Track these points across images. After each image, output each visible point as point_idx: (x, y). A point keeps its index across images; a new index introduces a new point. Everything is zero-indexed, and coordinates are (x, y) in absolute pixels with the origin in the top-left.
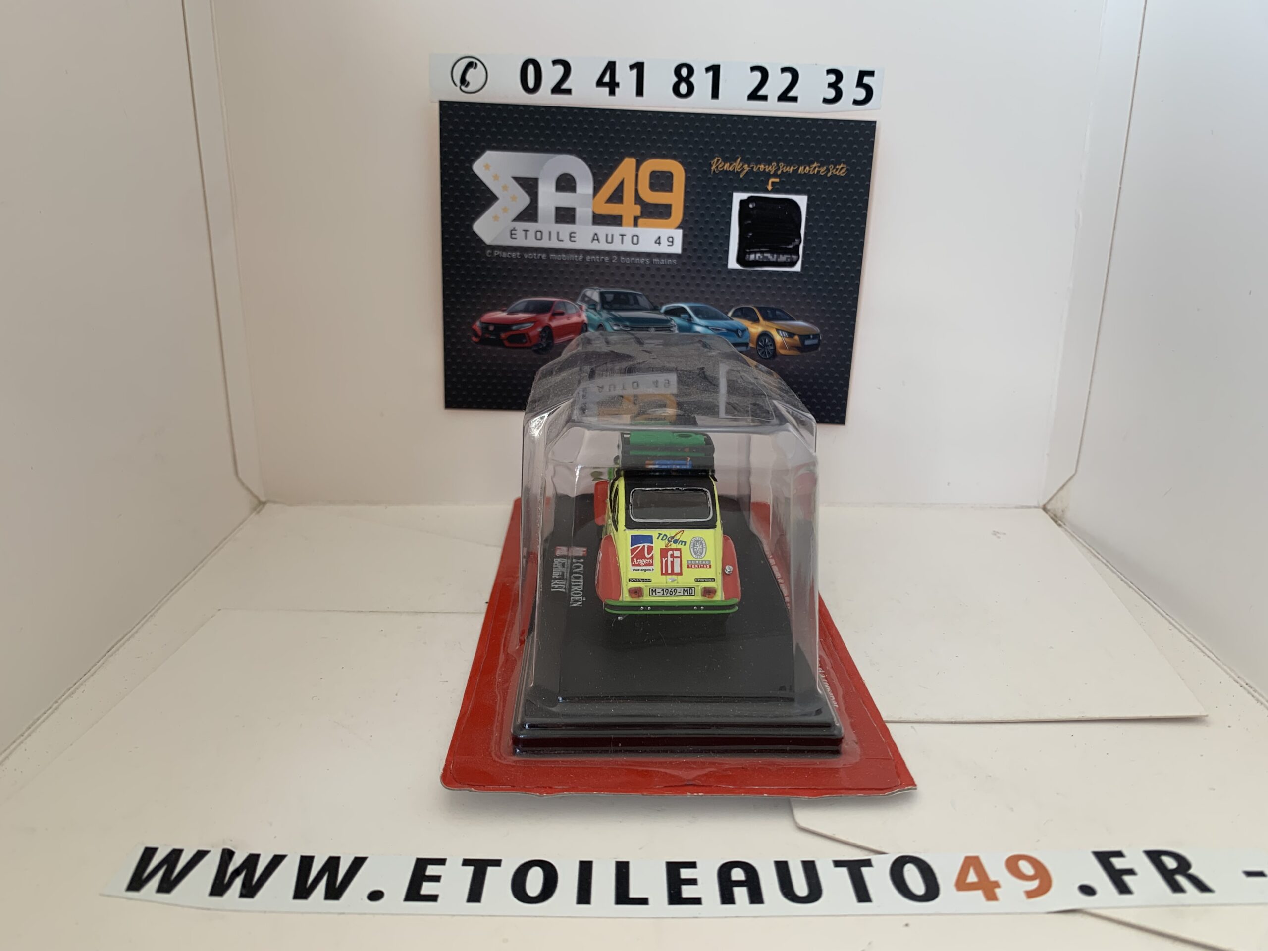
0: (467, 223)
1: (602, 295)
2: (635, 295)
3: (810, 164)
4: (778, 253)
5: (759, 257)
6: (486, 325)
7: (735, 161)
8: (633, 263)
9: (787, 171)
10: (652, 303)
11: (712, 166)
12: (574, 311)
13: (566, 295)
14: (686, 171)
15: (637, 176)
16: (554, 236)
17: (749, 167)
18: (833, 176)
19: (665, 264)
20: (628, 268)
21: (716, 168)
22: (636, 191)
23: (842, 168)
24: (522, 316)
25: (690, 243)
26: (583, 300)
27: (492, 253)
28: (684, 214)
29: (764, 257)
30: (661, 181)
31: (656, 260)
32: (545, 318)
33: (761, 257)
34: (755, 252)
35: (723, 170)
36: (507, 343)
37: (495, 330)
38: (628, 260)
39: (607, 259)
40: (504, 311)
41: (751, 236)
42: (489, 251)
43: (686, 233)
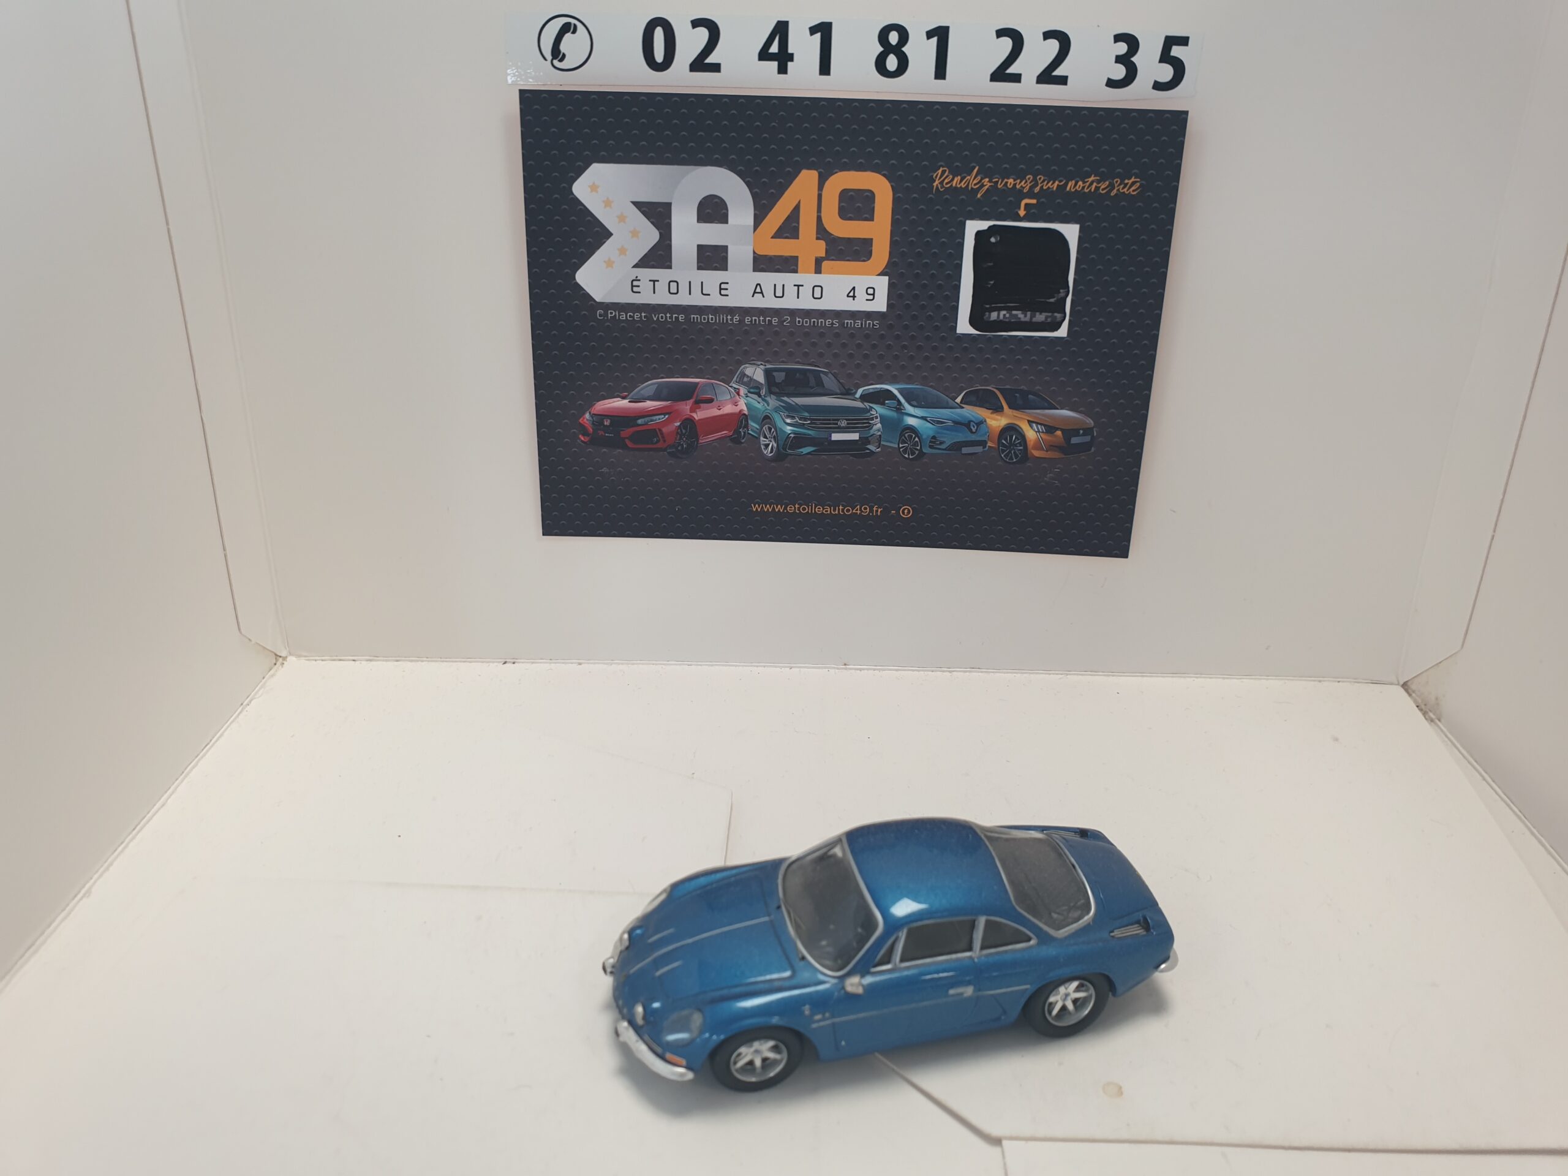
1: (768, 373)
2: (816, 373)
3: (1084, 176)
4: (1034, 311)
5: (1004, 315)
6: (599, 418)
8: (814, 327)
9: (1049, 188)
11: (935, 181)
12: (727, 397)
14: (895, 190)
15: (820, 197)
16: (696, 289)
17: (989, 181)
18: (1121, 196)
19: (861, 328)
21: (940, 183)
22: (819, 219)
24: (650, 404)
27: (605, 315)
28: (891, 253)
29: (1011, 315)
30: (857, 205)
31: (849, 322)
32: (685, 407)
34: (999, 309)
35: (952, 185)
36: (629, 443)
37: (612, 423)
38: (807, 322)
39: (775, 321)
40: (624, 398)
41: (992, 286)
42: (599, 311)
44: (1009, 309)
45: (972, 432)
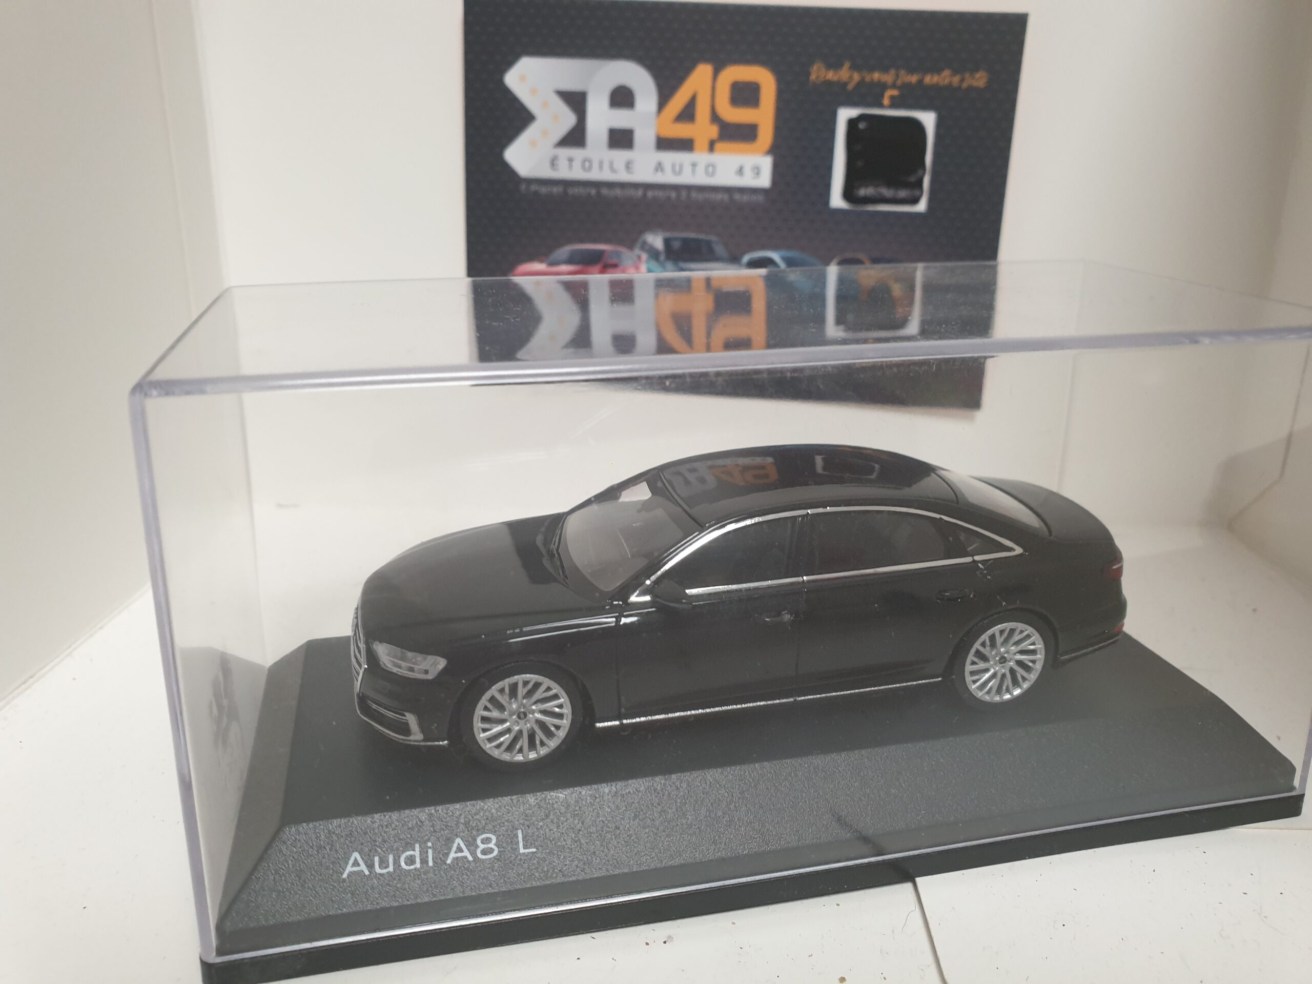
0: (497, 150)
1: (667, 242)
4: (896, 188)
5: (871, 191)
7: (842, 67)
8: (707, 201)
9: (909, 81)
10: (730, 252)
13: (620, 242)
14: (778, 81)
15: (713, 89)
16: (606, 166)
17: (859, 75)
19: (747, 203)
20: (700, 207)
21: (816, 77)
22: (713, 106)
23: (981, 78)
25: (783, 174)
26: (642, 248)
27: (528, 188)
28: (775, 136)
29: (878, 192)
30: (745, 95)
31: (737, 196)
33: (874, 192)
34: (867, 186)
35: (826, 79)
39: (673, 195)
41: (862, 166)
43: (777, 160)
44: (876, 186)
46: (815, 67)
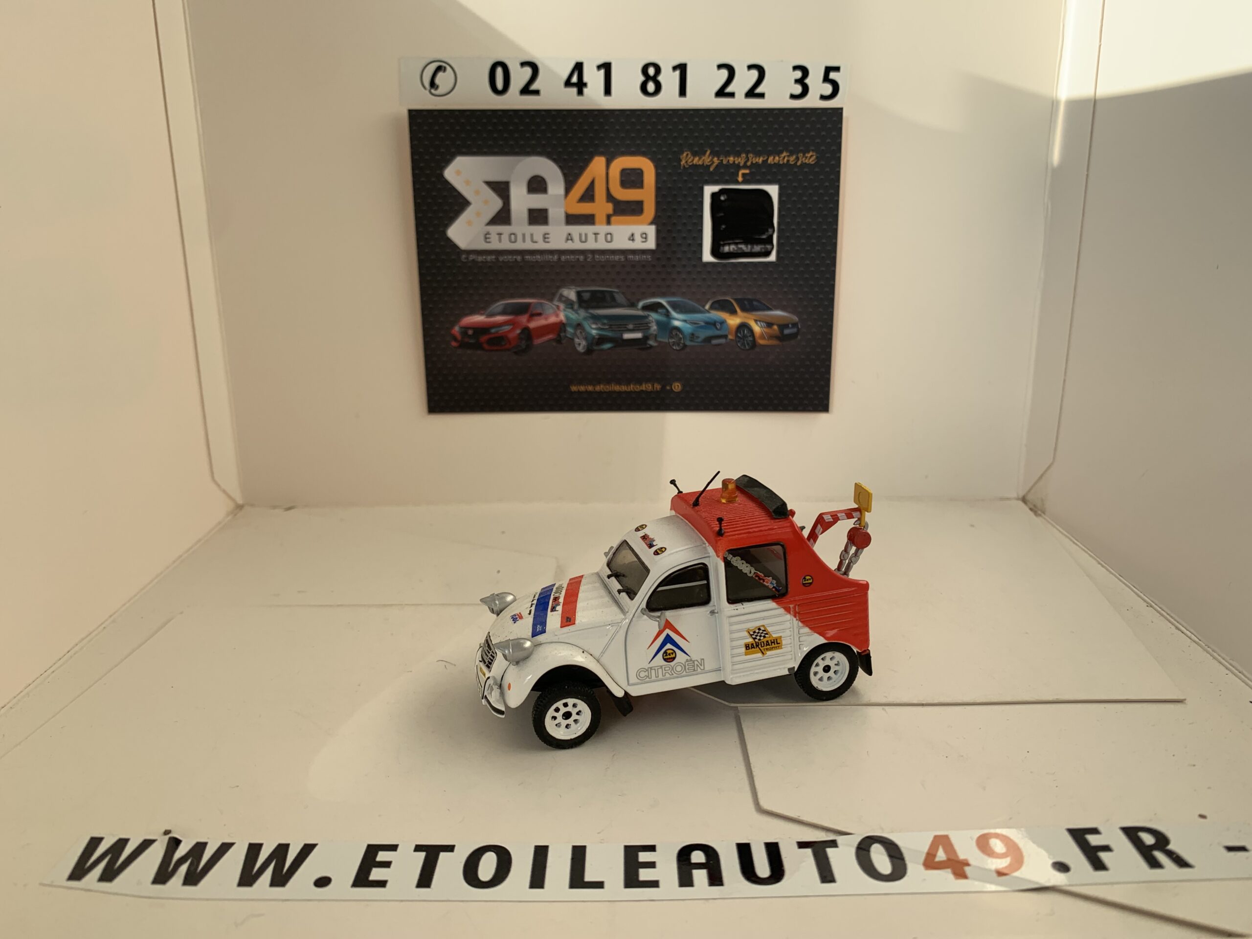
0: (441, 229)
1: (579, 294)
2: (611, 292)
3: (779, 153)
4: (752, 245)
5: (733, 248)
6: (465, 329)
7: (704, 154)
8: (608, 261)
9: (756, 162)
10: (628, 300)
11: (680, 160)
12: (551, 311)
13: (543, 296)
14: (656, 167)
15: (607, 174)
16: (528, 238)
17: (718, 159)
18: (804, 165)
19: (639, 261)
20: (603, 266)
21: (685, 162)
22: (608, 189)
23: (811, 156)
24: (500, 318)
25: (664, 238)
26: (560, 300)
27: (467, 258)
28: (657, 210)
29: (739, 249)
30: (632, 179)
31: (631, 257)
32: (523, 319)
33: (736, 249)
34: (729, 244)
35: (693, 164)
36: (486, 346)
37: (474, 333)
38: (603, 258)
39: (582, 258)
40: (482, 314)
41: (725, 229)
42: (464, 256)
43: (660, 228)
44: (736, 244)
45: (717, 328)
46: (685, 155)
